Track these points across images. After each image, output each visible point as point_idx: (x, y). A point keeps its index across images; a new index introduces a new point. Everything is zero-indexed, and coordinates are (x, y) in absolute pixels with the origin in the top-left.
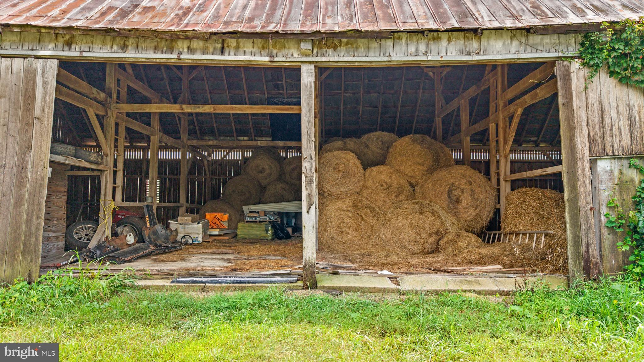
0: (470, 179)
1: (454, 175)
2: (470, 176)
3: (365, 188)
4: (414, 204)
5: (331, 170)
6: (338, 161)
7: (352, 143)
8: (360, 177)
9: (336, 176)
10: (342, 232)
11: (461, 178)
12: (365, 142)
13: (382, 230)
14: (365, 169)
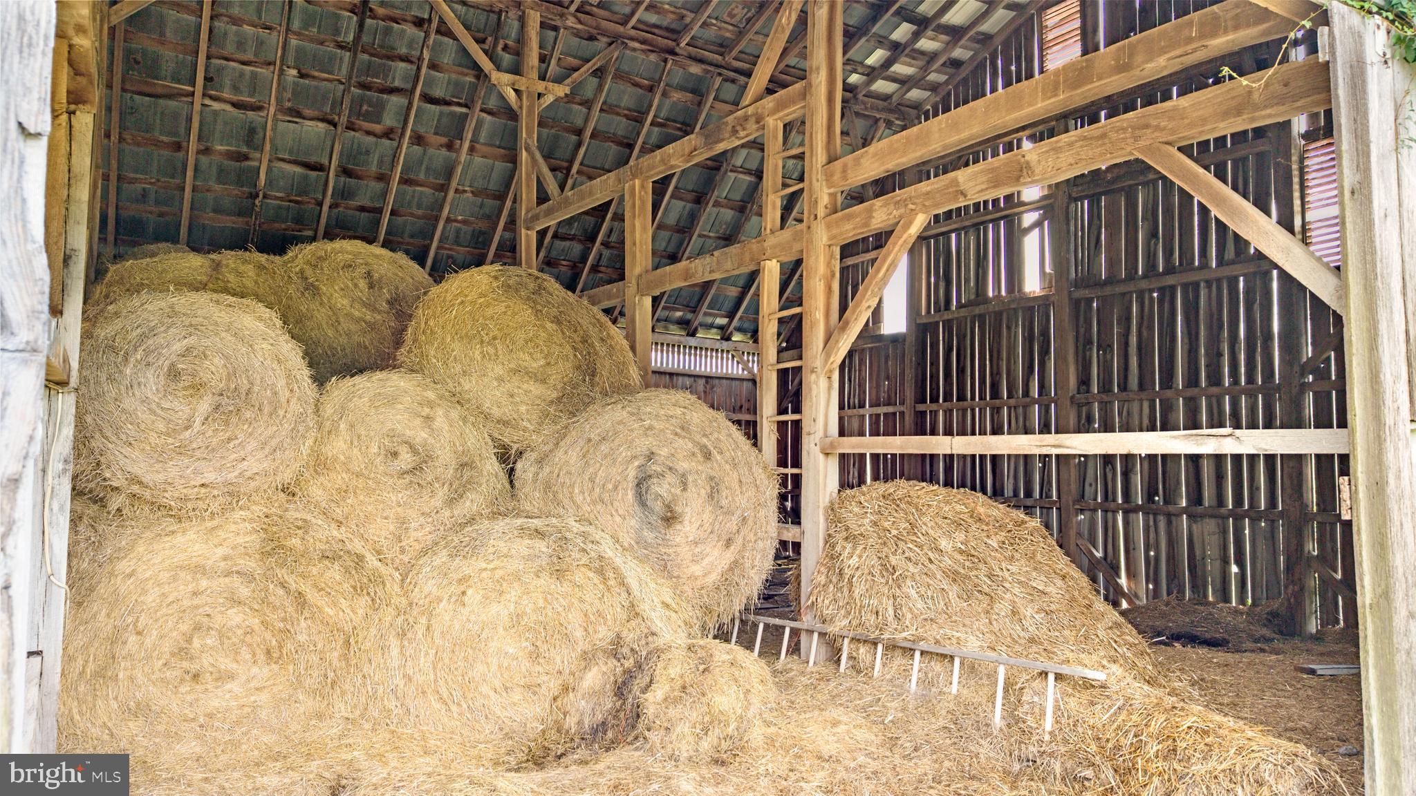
0: (705, 440)
1: (655, 423)
2: (703, 429)
3: (320, 464)
4: (530, 537)
5: (152, 382)
6: (191, 341)
7: (250, 270)
8: (301, 419)
9: (180, 407)
10: (196, 677)
11: (676, 434)
12: (302, 272)
13: (395, 652)
14: (320, 380)
